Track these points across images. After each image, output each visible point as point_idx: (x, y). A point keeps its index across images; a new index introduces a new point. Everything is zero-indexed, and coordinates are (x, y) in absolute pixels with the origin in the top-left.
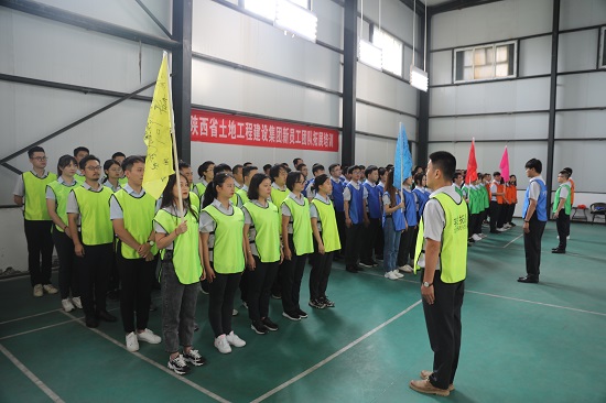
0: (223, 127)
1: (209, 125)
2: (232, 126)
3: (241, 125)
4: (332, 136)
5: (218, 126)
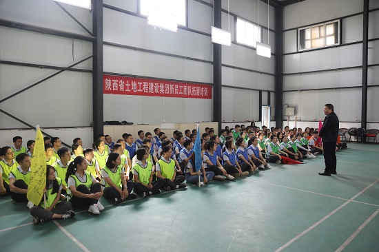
0: (128, 85)
1: (119, 84)
2: (134, 85)
3: (140, 83)
4: (206, 89)
5: (124, 84)
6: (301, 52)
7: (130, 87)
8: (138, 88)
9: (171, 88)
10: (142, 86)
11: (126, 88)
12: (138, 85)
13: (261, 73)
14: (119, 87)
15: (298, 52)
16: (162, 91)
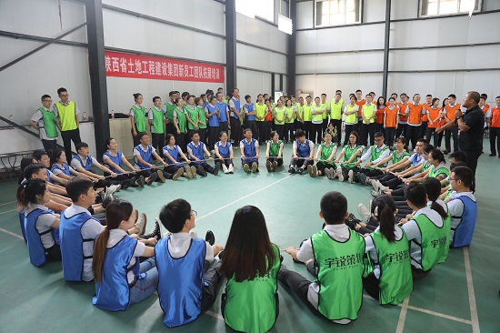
0: (131, 64)
1: (120, 63)
2: (138, 64)
3: (145, 63)
4: (218, 70)
5: (127, 64)
6: (317, 29)
7: (134, 68)
8: (143, 69)
9: (181, 70)
10: (148, 65)
11: (128, 68)
12: (143, 65)
13: (274, 52)
14: (120, 68)
15: (314, 29)
16: (170, 73)
